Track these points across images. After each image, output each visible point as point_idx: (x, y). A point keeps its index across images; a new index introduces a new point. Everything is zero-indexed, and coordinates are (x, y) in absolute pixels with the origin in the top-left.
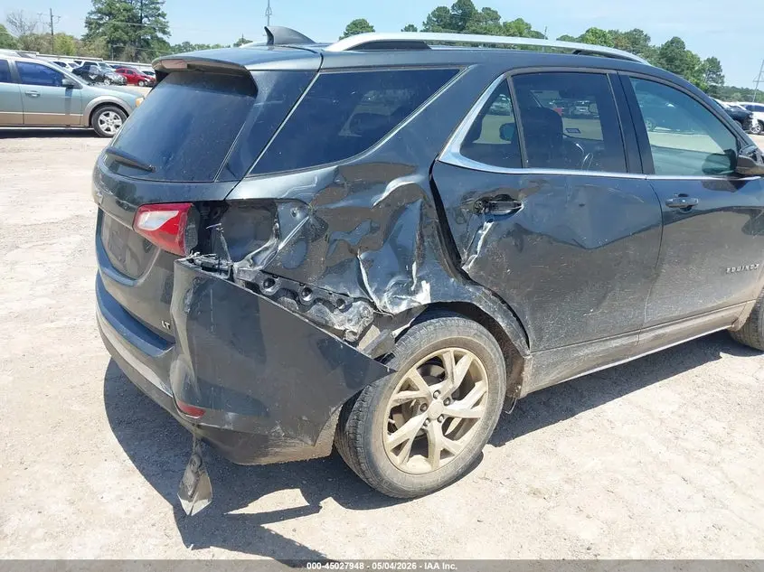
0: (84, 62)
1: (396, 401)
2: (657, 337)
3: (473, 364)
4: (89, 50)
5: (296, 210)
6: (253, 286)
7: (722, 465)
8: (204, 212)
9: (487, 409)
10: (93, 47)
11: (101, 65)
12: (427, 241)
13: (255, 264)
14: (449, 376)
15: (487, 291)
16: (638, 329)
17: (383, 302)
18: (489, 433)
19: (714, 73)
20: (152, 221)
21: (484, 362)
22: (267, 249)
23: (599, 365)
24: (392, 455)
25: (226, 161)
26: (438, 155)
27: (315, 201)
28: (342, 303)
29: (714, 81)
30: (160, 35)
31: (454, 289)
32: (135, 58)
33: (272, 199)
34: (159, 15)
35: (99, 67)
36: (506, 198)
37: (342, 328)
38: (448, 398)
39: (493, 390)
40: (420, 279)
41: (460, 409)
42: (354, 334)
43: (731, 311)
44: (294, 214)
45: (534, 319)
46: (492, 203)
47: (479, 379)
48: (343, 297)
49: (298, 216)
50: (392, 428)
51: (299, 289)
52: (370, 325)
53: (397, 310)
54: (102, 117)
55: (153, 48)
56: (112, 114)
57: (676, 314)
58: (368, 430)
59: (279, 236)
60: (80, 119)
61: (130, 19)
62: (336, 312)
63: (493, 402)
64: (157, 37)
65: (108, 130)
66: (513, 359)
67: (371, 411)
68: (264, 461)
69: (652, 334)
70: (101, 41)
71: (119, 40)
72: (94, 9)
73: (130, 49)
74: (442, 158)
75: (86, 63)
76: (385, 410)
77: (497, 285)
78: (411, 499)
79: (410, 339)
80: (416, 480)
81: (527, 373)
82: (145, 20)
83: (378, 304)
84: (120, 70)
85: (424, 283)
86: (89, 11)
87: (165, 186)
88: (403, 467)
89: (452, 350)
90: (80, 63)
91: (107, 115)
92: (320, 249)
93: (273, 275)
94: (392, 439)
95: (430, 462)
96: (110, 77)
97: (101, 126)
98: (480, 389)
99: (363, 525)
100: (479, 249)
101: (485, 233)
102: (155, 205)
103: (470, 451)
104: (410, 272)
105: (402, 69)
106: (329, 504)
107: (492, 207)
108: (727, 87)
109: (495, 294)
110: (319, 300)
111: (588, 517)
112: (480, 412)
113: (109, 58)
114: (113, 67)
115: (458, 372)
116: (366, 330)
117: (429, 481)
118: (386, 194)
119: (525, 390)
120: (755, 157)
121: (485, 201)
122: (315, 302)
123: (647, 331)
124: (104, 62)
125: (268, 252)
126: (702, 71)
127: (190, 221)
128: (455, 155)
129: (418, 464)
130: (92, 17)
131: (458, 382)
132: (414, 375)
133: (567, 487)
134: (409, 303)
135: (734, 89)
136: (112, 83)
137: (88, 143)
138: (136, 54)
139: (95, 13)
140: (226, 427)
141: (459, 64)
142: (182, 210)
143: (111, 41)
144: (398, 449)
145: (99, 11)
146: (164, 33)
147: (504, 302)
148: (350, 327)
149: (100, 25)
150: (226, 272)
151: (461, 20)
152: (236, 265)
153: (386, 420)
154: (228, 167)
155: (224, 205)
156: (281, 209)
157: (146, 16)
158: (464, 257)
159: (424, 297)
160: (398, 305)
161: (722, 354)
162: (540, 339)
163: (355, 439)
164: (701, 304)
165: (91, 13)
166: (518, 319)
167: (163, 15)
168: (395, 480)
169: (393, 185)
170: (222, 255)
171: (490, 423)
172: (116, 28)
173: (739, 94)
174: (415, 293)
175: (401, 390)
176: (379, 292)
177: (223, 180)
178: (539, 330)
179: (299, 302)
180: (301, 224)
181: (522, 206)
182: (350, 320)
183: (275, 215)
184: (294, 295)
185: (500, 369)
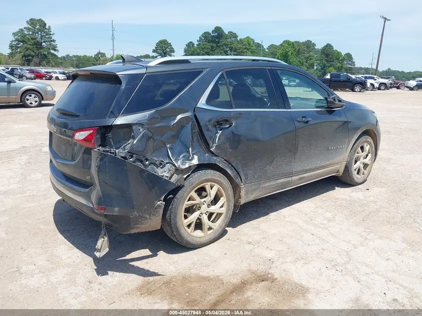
0: (10, 68)
1: (187, 205)
2: (301, 178)
3: (218, 190)
4: (12, 61)
5: (140, 128)
6: (125, 158)
7: (329, 228)
8: (103, 130)
9: (227, 209)
10: (14, 59)
11: (20, 69)
12: (195, 138)
13: (125, 150)
14: (209, 195)
15: (222, 159)
16: (291, 174)
17: (179, 164)
18: (228, 220)
19: (350, 61)
20: (80, 136)
21: (223, 189)
22: (129, 143)
23: (275, 191)
24: (186, 228)
25: (111, 110)
26: (197, 105)
27: (148, 124)
28: (161, 165)
29: (350, 65)
30: (52, 51)
31: (208, 158)
32: (39, 65)
33: (130, 124)
34: (51, 41)
35: (19, 71)
36: (227, 121)
37: (162, 175)
38: (209, 205)
39: (228, 200)
40: (193, 154)
41: (215, 209)
42: (167, 177)
43: (335, 167)
44: (139, 129)
45: (243, 171)
46: (220, 123)
47: (222, 196)
48: (162, 162)
49: (141, 130)
50: (186, 217)
51: (143, 159)
52: (174, 173)
53: (184, 167)
54: (28, 97)
55: (49, 59)
56: (33, 95)
57: (308, 168)
58: (175, 217)
59: (134, 138)
60: (16, 99)
61: (35, 44)
62: (159, 168)
63: (228, 206)
64: (51, 53)
65: (31, 103)
66: (236, 188)
67: (176, 209)
68: (133, 231)
69: (298, 177)
70: (18, 56)
71: (29, 55)
72: (14, 39)
73: (36, 60)
74: (198, 106)
75: (12, 69)
76: (182, 209)
77: (226, 156)
78: (196, 249)
79: (191, 179)
80: (198, 240)
81: (243, 193)
82: (44, 44)
83: (176, 165)
84: (32, 72)
85: (195, 156)
86: (11, 40)
87: (86, 122)
88: (192, 234)
89: (209, 183)
90: (8, 69)
91: (30, 96)
92: (151, 144)
93: (133, 153)
94: (186, 222)
95: (203, 232)
96: (27, 76)
97: (27, 102)
98: (222, 200)
99: (176, 259)
100: (217, 142)
101: (219, 135)
102: (81, 129)
103: (221, 227)
104: (189, 152)
105: (180, 71)
106: (162, 254)
107: (221, 124)
108: (357, 67)
109: (225, 160)
110: (152, 163)
111: (271, 250)
112: (223, 210)
113: (24, 65)
114: (27, 70)
115: (213, 193)
116: (172, 176)
117: (204, 240)
118: (176, 121)
119: (243, 201)
120: (334, 100)
121: (218, 122)
122: (150, 164)
123: (295, 176)
124: (21, 67)
125: (129, 145)
126: (343, 60)
127: (98, 134)
128: (203, 104)
129: (198, 233)
130: (13, 43)
131: (213, 197)
132: (193, 194)
133: (263, 241)
134: (189, 164)
135: (361, 68)
136: (27, 79)
137: (21, 111)
138: (39, 63)
139: (14, 41)
140: (115, 214)
141: (203, 68)
142: (94, 130)
143: (24, 56)
144: (189, 226)
145: (17, 40)
146: (55, 50)
147: (230, 163)
148: (166, 174)
149: (18, 47)
150: (113, 153)
151: (217, 38)
152: (117, 151)
153: (183, 214)
154: (112, 112)
155: (111, 127)
156: (134, 127)
157: (44, 42)
158: (211, 145)
159: (195, 161)
160: (185, 165)
161: (336, 188)
162: (247, 179)
163: (171, 221)
164: (319, 164)
165: (13, 41)
166: (236, 170)
167: (54, 41)
168: (189, 239)
169: (179, 117)
170: (111, 147)
171: (228, 215)
172: (27, 49)
173: (363, 71)
174: (192, 160)
175: (189, 200)
176: (176, 160)
177: (110, 117)
178: (246, 175)
179: (143, 164)
180: (143, 133)
181: (234, 124)
182: (165, 172)
183: (132, 130)
184: (141, 162)
185: (231, 192)
